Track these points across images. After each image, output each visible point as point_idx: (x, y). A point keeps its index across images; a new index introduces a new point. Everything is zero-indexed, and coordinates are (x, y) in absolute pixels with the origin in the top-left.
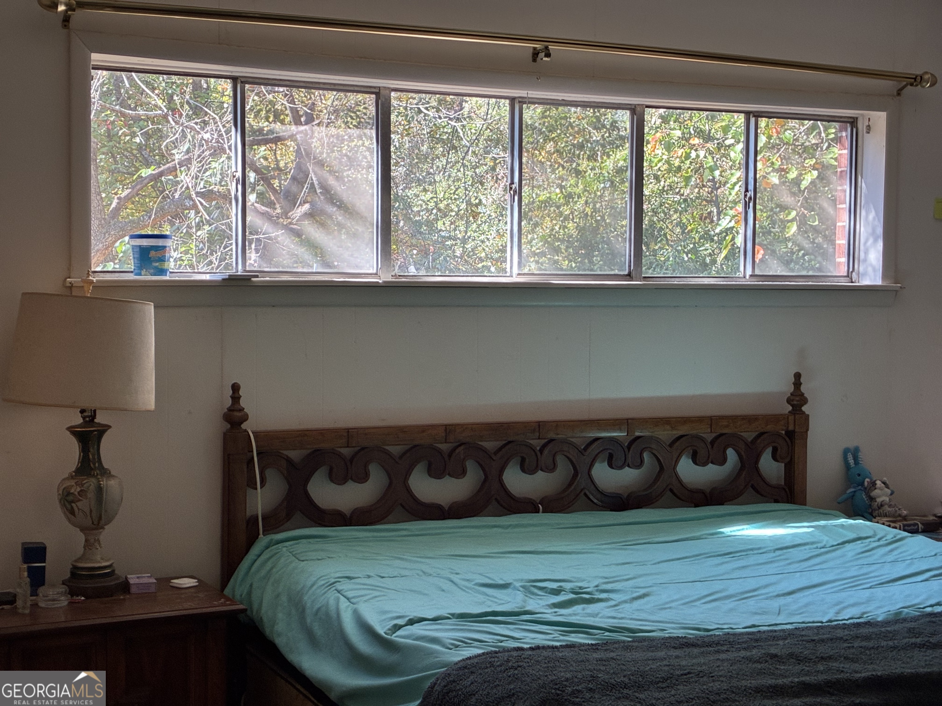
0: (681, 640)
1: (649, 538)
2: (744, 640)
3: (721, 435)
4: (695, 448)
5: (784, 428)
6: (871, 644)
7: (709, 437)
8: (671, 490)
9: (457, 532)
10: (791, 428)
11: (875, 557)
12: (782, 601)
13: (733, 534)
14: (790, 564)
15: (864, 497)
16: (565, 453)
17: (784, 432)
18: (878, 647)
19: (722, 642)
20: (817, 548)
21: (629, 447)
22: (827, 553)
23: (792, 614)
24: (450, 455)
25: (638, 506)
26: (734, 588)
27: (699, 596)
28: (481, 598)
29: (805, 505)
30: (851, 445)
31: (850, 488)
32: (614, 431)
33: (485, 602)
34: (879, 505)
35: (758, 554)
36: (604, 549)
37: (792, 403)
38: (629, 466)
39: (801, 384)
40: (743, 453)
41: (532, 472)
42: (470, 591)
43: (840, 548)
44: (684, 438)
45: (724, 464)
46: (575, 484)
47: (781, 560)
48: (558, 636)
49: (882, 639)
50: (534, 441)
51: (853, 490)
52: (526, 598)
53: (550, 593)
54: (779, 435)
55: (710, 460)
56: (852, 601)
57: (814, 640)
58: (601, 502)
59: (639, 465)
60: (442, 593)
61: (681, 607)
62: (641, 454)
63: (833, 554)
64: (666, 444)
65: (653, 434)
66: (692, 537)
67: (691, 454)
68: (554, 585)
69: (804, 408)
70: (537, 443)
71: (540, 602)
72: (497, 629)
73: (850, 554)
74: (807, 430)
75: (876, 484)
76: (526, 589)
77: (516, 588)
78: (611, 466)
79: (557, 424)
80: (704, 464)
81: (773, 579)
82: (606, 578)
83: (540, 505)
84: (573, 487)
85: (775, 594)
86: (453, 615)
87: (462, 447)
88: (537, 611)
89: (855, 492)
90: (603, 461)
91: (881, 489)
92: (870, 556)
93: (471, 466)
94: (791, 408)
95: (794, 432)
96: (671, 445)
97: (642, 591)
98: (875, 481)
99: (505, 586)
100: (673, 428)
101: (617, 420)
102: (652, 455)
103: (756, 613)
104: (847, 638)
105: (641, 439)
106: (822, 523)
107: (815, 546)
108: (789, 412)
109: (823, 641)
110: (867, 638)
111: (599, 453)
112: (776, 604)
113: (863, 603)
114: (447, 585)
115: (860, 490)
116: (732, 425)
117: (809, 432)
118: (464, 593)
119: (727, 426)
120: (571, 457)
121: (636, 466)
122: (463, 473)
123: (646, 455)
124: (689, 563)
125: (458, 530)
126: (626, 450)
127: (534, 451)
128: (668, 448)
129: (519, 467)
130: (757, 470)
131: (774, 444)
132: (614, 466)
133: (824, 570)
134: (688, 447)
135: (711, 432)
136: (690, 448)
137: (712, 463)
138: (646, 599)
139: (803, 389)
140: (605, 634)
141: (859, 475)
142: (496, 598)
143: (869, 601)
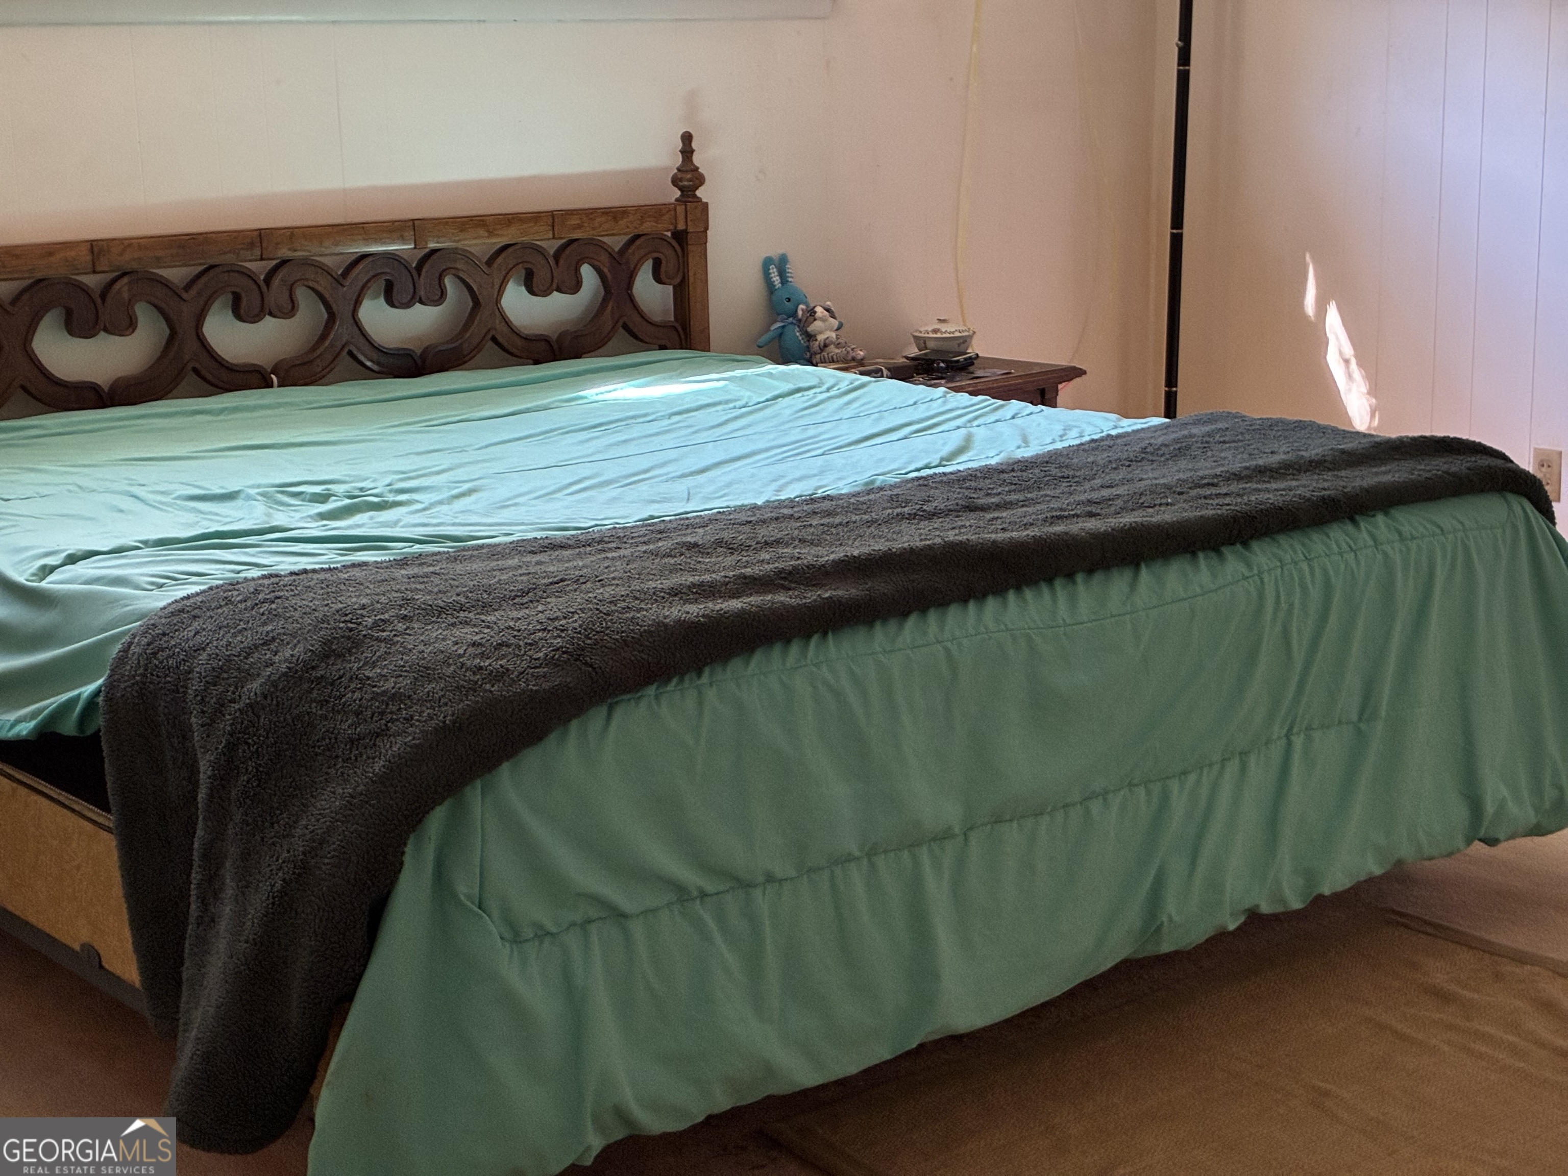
0: (541, 541)
1: (465, 414)
2: (641, 533)
3: (572, 241)
4: (529, 266)
5: (671, 227)
6: (837, 520)
7: (551, 246)
8: (494, 339)
9: (130, 426)
10: (681, 226)
11: (825, 414)
12: (690, 482)
13: (600, 397)
14: (696, 432)
15: (798, 334)
16: (311, 284)
17: (669, 234)
18: (848, 522)
19: (606, 539)
20: (735, 408)
21: (419, 268)
22: (751, 413)
23: (708, 499)
24: (104, 295)
25: (442, 368)
26: (611, 471)
27: (558, 486)
28: (191, 517)
29: (709, 351)
30: (774, 252)
31: (775, 321)
32: (393, 242)
33: (198, 522)
34: (822, 344)
35: (643, 423)
36: (391, 435)
37: (681, 184)
38: (421, 302)
39: (692, 151)
40: (606, 270)
41: (255, 319)
42: (169, 509)
43: (770, 405)
44: (510, 250)
45: (579, 290)
46: (332, 336)
47: (680, 428)
48: (335, 556)
49: (851, 512)
50: (253, 263)
51: (782, 324)
52: (271, 511)
53: (310, 501)
54: (663, 239)
55: (555, 286)
56: (798, 474)
57: (750, 522)
58: (378, 364)
59: (439, 298)
60: (120, 514)
61: (533, 502)
62: (441, 278)
63: (760, 415)
64: (480, 261)
65: (459, 245)
66: (537, 406)
67: (523, 278)
68: (318, 489)
69: (699, 193)
70: (259, 268)
71: (292, 514)
72: (225, 555)
73: (788, 412)
74: (707, 228)
75: (815, 312)
76: (268, 498)
77: (249, 498)
78: (390, 302)
79: (292, 234)
80: (546, 293)
81: (673, 454)
82: (403, 473)
83: (273, 376)
84: (327, 343)
85: (679, 473)
86: (146, 543)
87: (125, 280)
88: (292, 526)
89: (783, 327)
90: (376, 297)
91: (823, 320)
92: (816, 413)
93: (144, 313)
94: (678, 193)
95: (685, 232)
96: (490, 262)
97: (466, 487)
98: (814, 307)
99: (230, 497)
100: (491, 234)
101: (396, 221)
102: (458, 281)
103: (653, 502)
104: (800, 515)
105: (438, 254)
106: (738, 373)
107: (731, 405)
108: (677, 200)
109: (764, 521)
110: (829, 513)
111: (368, 281)
112: (681, 487)
113: (815, 475)
114: (127, 503)
115: (792, 323)
116: (586, 225)
117: (708, 232)
118: (157, 512)
119: (579, 227)
120: (320, 289)
121: (433, 301)
122: (130, 325)
123: (448, 281)
124: (536, 443)
125: (132, 422)
126: (415, 274)
127: (256, 282)
128: (484, 268)
129: (230, 312)
130: (631, 298)
131: (656, 255)
132: (396, 303)
133: (750, 437)
134: (517, 264)
135: (554, 238)
136: (521, 265)
137: (559, 290)
138: (474, 497)
139: (697, 159)
140: (414, 547)
141: (789, 300)
142: (217, 514)
143: (822, 472)
